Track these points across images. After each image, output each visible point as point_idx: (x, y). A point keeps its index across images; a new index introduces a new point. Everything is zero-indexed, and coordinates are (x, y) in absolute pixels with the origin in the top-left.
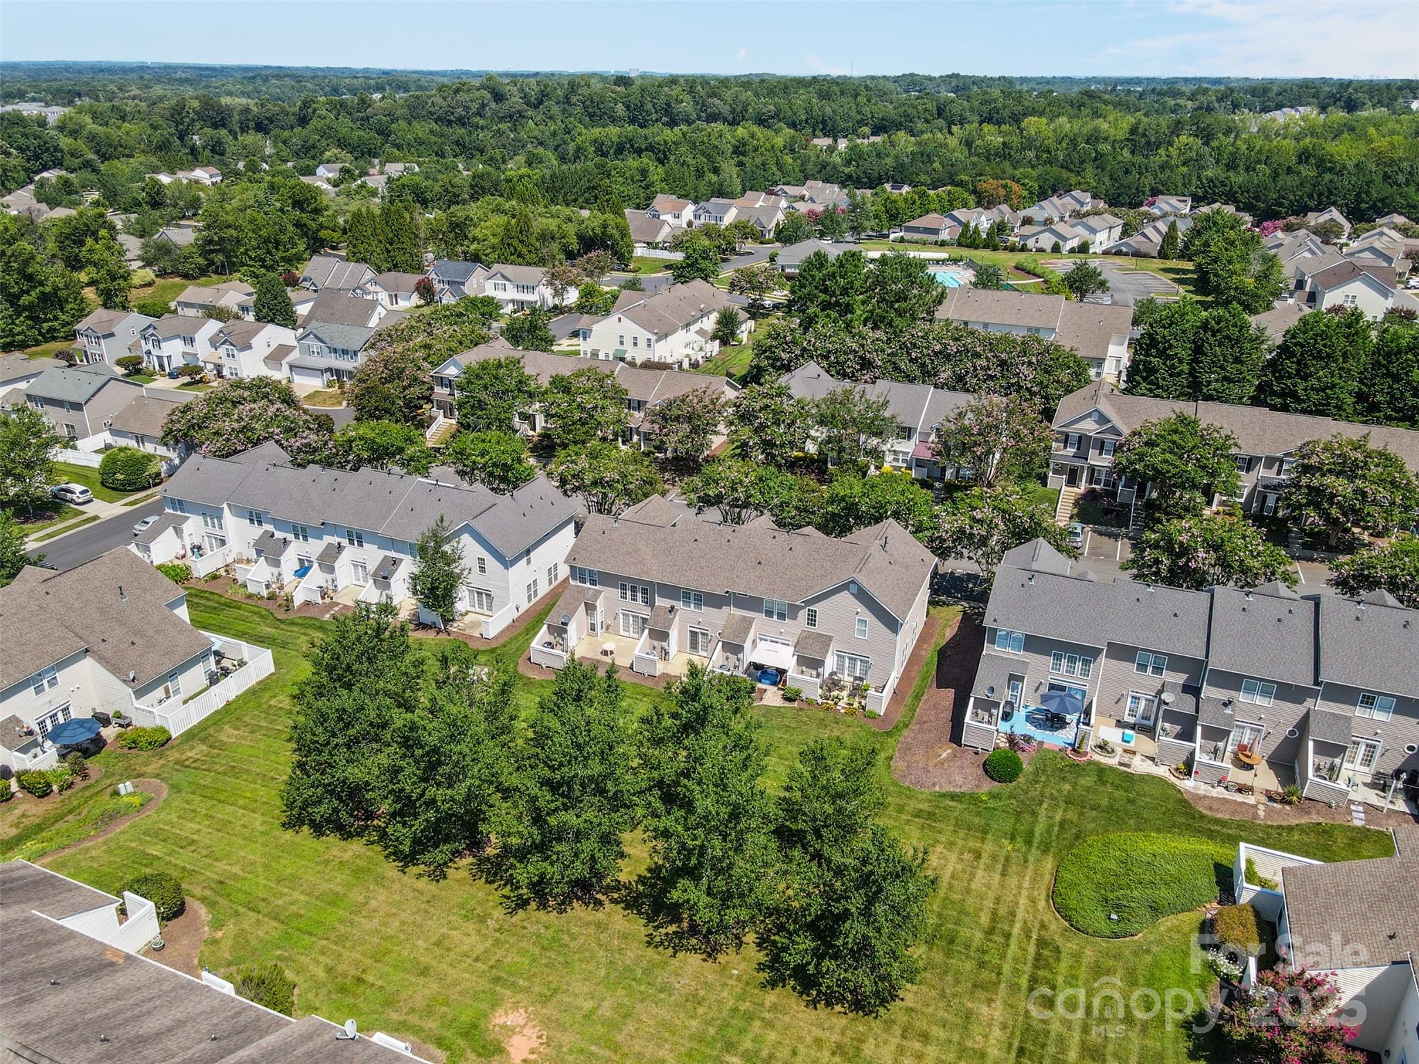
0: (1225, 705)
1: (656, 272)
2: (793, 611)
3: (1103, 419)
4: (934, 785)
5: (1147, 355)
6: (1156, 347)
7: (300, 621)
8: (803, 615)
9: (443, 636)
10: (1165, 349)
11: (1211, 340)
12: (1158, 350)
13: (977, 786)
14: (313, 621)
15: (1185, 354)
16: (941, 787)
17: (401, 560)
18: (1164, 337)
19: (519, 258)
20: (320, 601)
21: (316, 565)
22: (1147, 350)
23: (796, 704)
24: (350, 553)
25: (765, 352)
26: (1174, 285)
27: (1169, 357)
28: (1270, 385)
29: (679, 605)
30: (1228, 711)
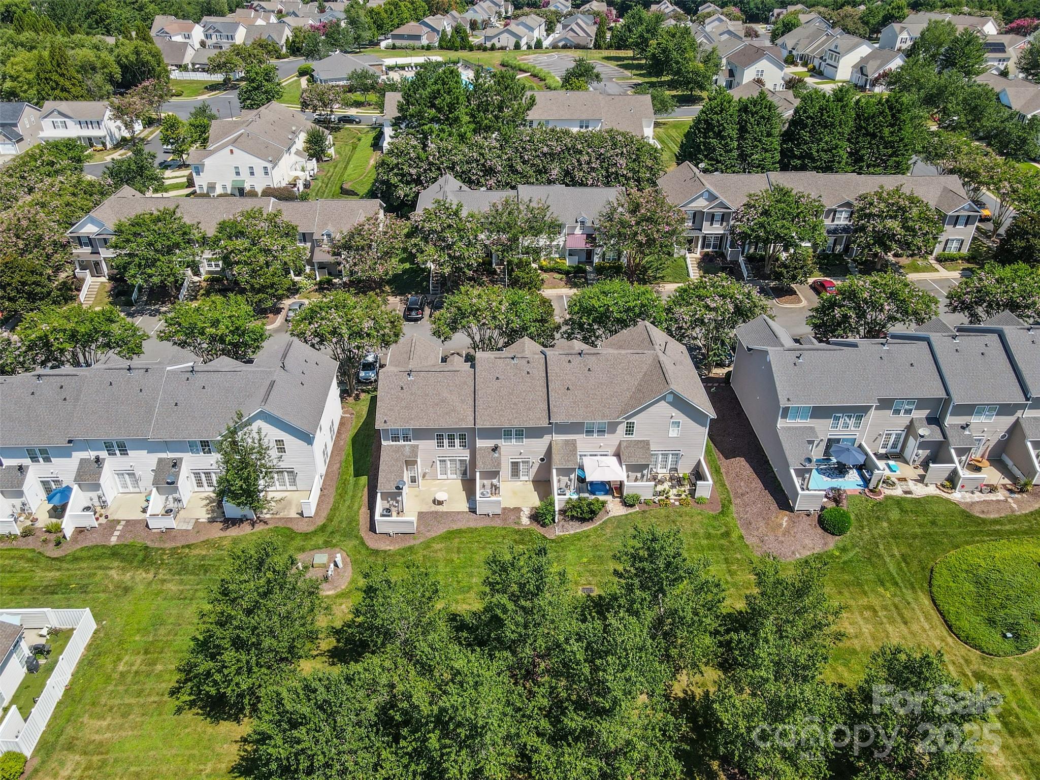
0: (963, 428)
1: (199, 94)
2: (612, 427)
3: (712, 197)
4: (793, 553)
5: (705, 137)
6: (712, 130)
7: (84, 554)
8: (622, 428)
9: (259, 527)
10: (720, 132)
11: (752, 120)
12: (714, 133)
13: (825, 544)
14: (101, 551)
15: (734, 134)
16: (800, 554)
17: (181, 459)
18: (718, 121)
19: (65, 94)
20: (96, 524)
21: (75, 488)
22: (705, 134)
23: (637, 509)
24: (112, 464)
25: (393, 169)
26: (622, 70)
27: (723, 138)
28: (792, 151)
29: (501, 443)
30: (967, 432)
